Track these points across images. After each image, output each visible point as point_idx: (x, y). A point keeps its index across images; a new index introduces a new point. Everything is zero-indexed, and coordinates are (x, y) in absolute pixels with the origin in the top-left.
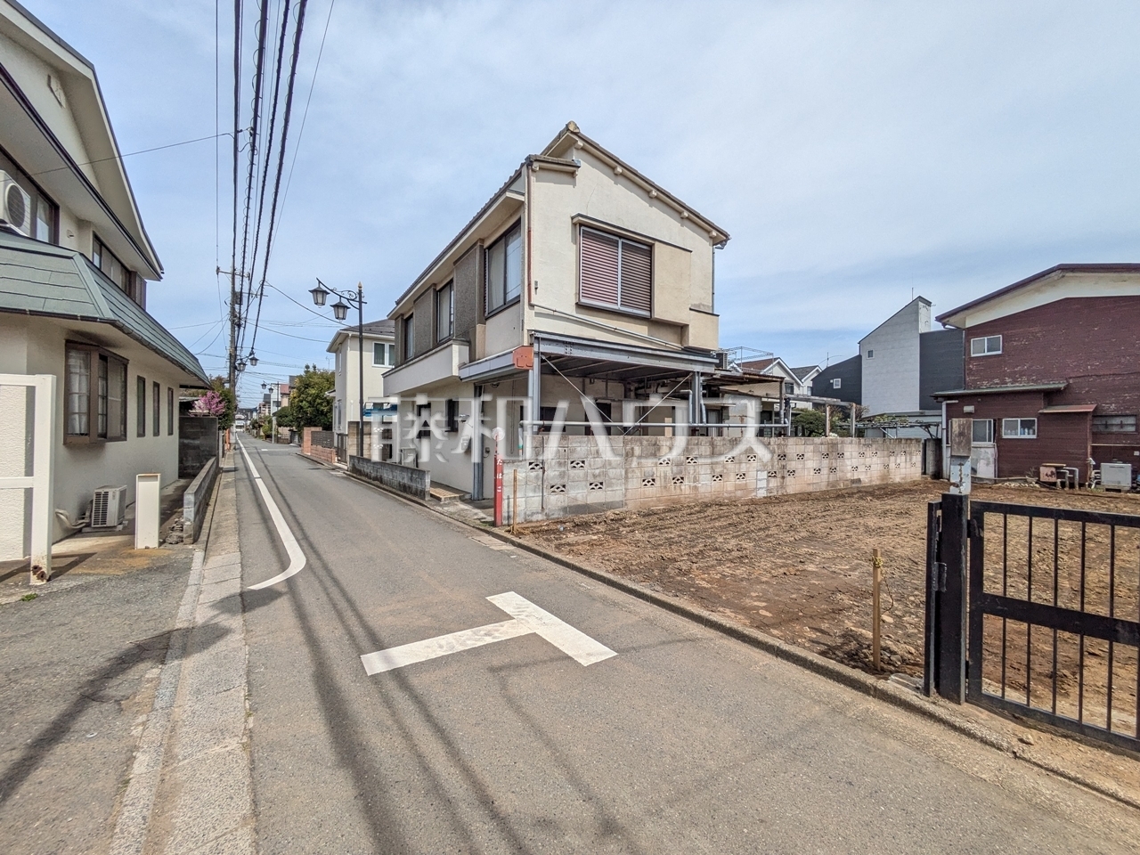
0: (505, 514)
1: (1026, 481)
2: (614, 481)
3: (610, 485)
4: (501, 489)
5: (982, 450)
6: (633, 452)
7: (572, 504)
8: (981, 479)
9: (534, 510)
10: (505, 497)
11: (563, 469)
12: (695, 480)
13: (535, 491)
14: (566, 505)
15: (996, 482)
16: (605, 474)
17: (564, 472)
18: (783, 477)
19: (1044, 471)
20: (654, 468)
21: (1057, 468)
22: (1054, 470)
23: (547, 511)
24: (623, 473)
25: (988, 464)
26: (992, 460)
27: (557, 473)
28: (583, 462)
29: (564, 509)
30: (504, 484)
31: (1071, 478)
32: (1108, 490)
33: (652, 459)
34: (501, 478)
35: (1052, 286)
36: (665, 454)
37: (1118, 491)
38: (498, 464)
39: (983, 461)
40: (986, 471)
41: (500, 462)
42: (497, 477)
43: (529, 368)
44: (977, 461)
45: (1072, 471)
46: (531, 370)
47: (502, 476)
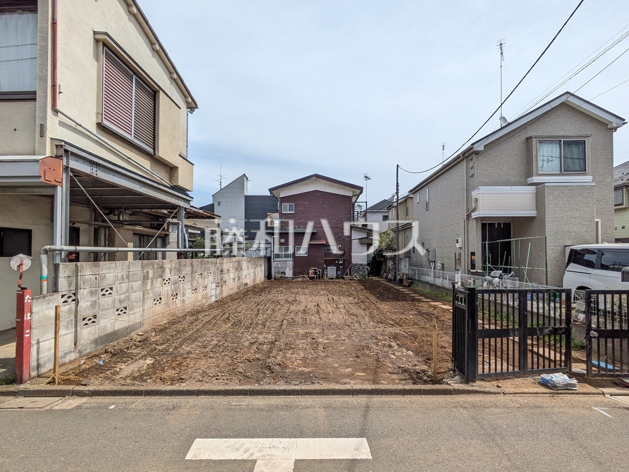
0: (34, 363)
1: (304, 277)
2: (135, 304)
3: (132, 308)
4: (30, 333)
5: (288, 262)
6: (148, 276)
7: (102, 334)
8: (287, 278)
9: (67, 349)
10: (34, 342)
11: (94, 298)
12: (184, 295)
13: (67, 328)
14: (97, 337)
15: (293, 279)
16: (128, 298)
17: (95, 301)
18: (222, 286)
19: (311, 271)
20: (161, 288)
21: (315, 270)
22: (314, 271)
23: (79, 348)
24: (141, 295)
25: (290, 270)
26: (291, 267)
27: (89, 303)
28: (111, 289)
29: (96, 342)
30: (33, 326)
31: (319, 274)
32: (330, 279)
33: (160, 280)
34: (29, 318)
35: (312, 183)
36: (167, 275)
37: (332, 279)
38: (26, 301)
39: (288, 269)
40: (289, 273)
41: (28, 299)
42: (25, 319)
43: (56, 184)
44: (286, 268)
45: (319, 271)
46: (59, 187)
47: (30, 316)
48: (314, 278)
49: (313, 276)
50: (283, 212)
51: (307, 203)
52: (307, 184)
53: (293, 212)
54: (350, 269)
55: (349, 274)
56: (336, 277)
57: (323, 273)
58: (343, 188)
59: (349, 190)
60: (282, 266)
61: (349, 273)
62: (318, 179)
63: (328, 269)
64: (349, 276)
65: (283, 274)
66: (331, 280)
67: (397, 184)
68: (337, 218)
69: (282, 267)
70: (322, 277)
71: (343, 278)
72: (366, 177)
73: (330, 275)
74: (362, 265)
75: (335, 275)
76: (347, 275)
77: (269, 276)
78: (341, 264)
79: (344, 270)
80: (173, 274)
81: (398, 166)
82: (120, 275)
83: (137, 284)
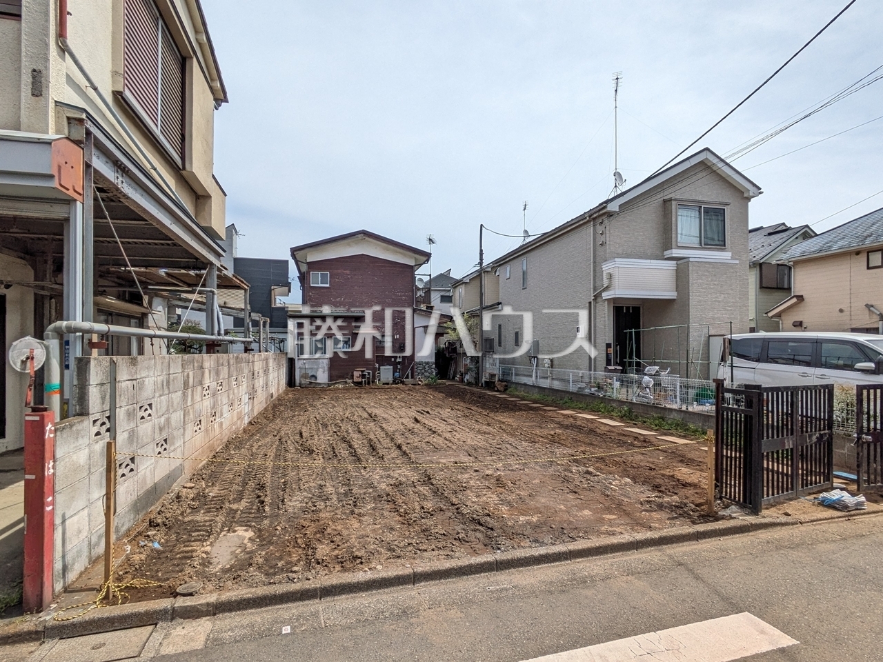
0: (58, 566)
1: (346, 382)
2: (175, 433)
3: (173, 441)
4: (53, 503)
5: (321, 360)
6: (188, 382)
7: (141, 492)
8: (320, 384)
10: (58, 521)
12: (222, 414)
14: (136, 497)
15: (329, 385)
16: (168, 422)
17: (133, 431)
18: (253, 398)
19: (356, 374)
20: (201, 403)
21: (362, 371)
22: (360, 373)
23: (116, 522)
24: (182, 417)
25: (324, 372)
26: (326, 368)
27: (126, 435)
28: (150, 406)
29: (135, 507)
30: (57, 488)
31: (369, 378)
32: (384, 384)
33: (199, 388)
34: (52, 471)
35: (356, 244)
36: (207, 381)
37: (388, 384)
38: (47, 437)
39: (321, 370)
40: (323, 377)
41: (51, 431)
42: (46, 474)
43: (76, 196)
44: (317, 369)
45: (369, 373)
46: (78, 203)
47: (54, 467)
48: (361, 383)
49: (360, 380)
50: (312, 285)
51: (348, 272)
52: (349, 245)
53: (328, 285)
54: (412, 370)
55: (410, 377)
56: (393, 381)
57: (374, 377)
58: (401, 253)
59: (411, 257)
60: (310, 367)
61: (410, 374)
62: (367, 238)
63: (381, 370)
64: (410, 379)
65: (313, 378)
66: (386, 386)
67: (481, 251)
68: (393, 297)
69: (312, 368)
70: (373, 382)
71: (403, 382)
72: (430, 240)
73: (383, 379)
74: (427, 363)
75: (391, 379)
76: (407, 377)
77: (291, 382)
78: (399, 363)
79: (403, 370)
80: (212, 379)
81: (482, 226)
82: (160, 379)
83: (177, 397)
